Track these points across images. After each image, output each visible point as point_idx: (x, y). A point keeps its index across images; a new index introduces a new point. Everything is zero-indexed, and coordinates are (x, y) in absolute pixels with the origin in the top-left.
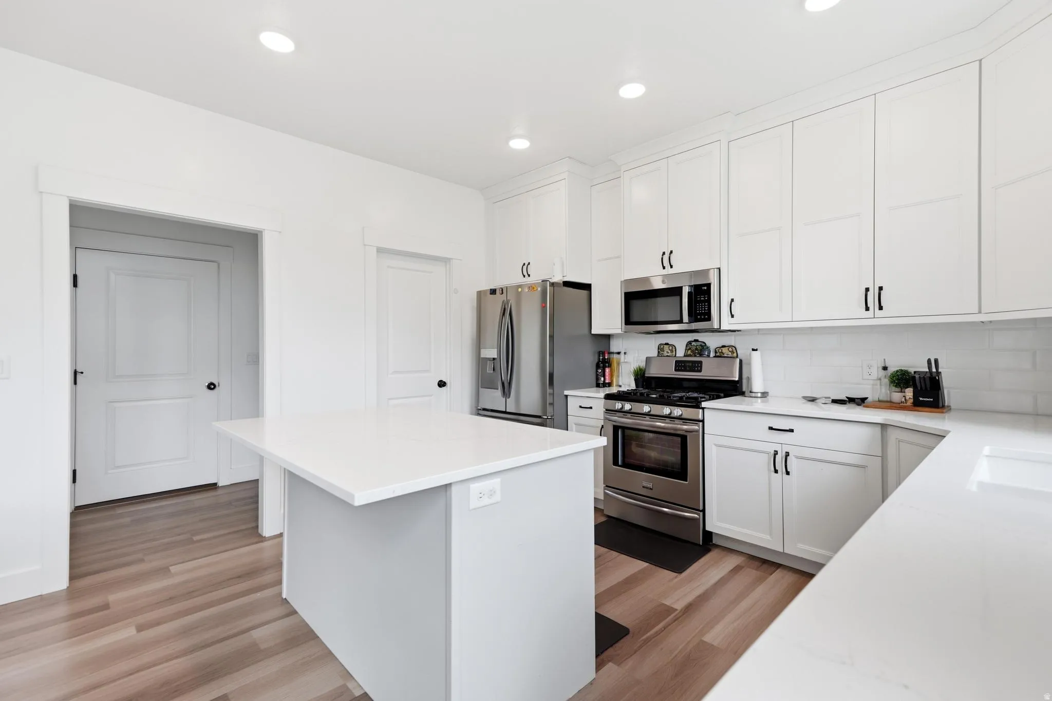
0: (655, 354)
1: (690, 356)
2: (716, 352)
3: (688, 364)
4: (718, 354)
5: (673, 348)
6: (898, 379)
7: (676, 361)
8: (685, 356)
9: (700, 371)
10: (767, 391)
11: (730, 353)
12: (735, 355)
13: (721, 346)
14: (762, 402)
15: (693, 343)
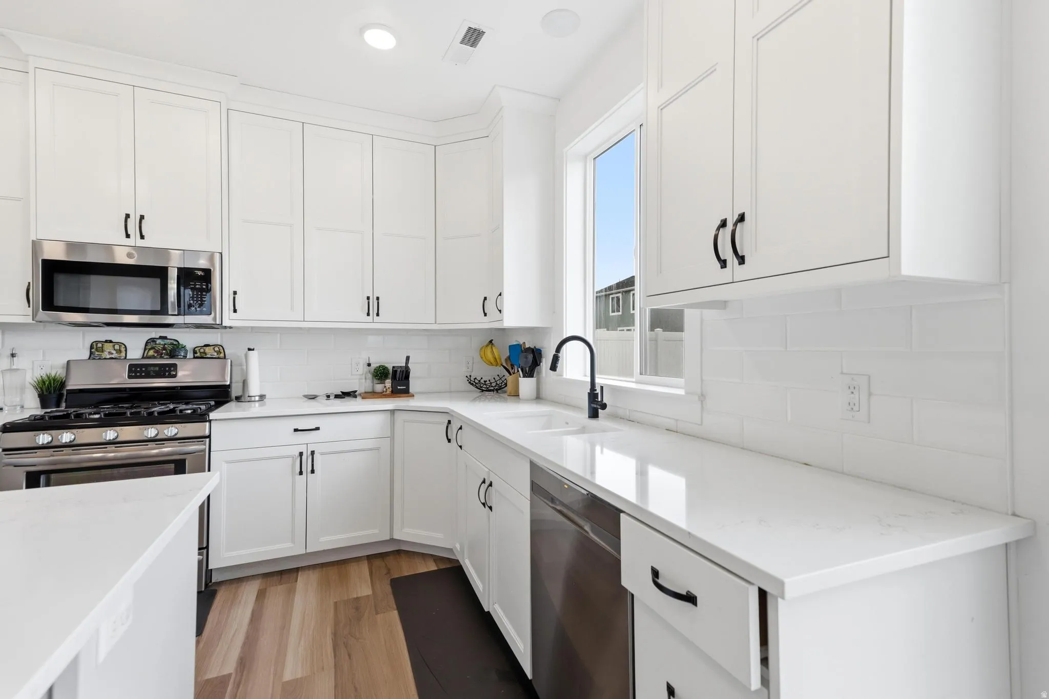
0: (86, 355)
1: (153, 357)
2: (195, 352)
3: (152, 368)
4: (198, 355)
5: (121, 348)
6: (380, 373)
7: (130, 366)
8: (143, 357)
9: (175, 376)
10: (264, 393)
11: (216, 354)
12: (222, 355)
13: (203, 345)
14: (260, 406)
15: (158, 341)
